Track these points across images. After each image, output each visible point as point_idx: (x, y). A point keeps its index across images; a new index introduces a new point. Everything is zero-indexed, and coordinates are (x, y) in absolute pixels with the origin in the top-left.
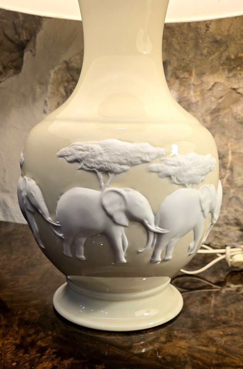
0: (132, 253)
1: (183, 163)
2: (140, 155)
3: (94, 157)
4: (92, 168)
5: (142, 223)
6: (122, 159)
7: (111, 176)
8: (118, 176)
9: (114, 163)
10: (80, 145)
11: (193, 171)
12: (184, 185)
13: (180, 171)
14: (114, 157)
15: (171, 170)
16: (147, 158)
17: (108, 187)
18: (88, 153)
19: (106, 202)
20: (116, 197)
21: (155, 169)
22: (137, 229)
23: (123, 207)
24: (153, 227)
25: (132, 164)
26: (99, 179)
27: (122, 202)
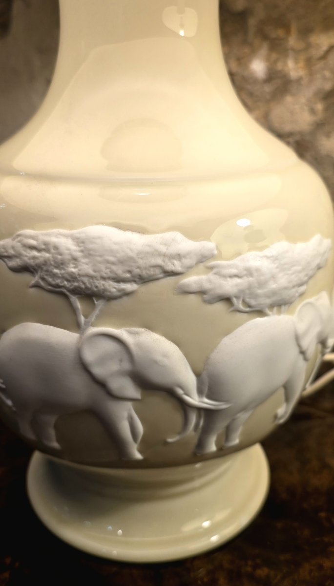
1: (258, 270)
2: (159, 261)
3: (60, 265)
4: (58, 286)
5: (170, 392)
6: (120, 271)
7: (100, 304)
8: (114, 304)
9: (104, 278)
10: (32, 237)
11: (282, 281)
12: (260, 313)
13: (250, 287)
14: (102, 267)
15: (229, 286)
16: (177, 266)
17: (93, 325)
18: (47, 255)
19: (89, 356)
20: (109, 346)
21: (195, 288)
22: (161, 407)
23: (126, 366)
24: (195, 400)
25: (142, 280)
26: (74, 310)
27: (125, 357)
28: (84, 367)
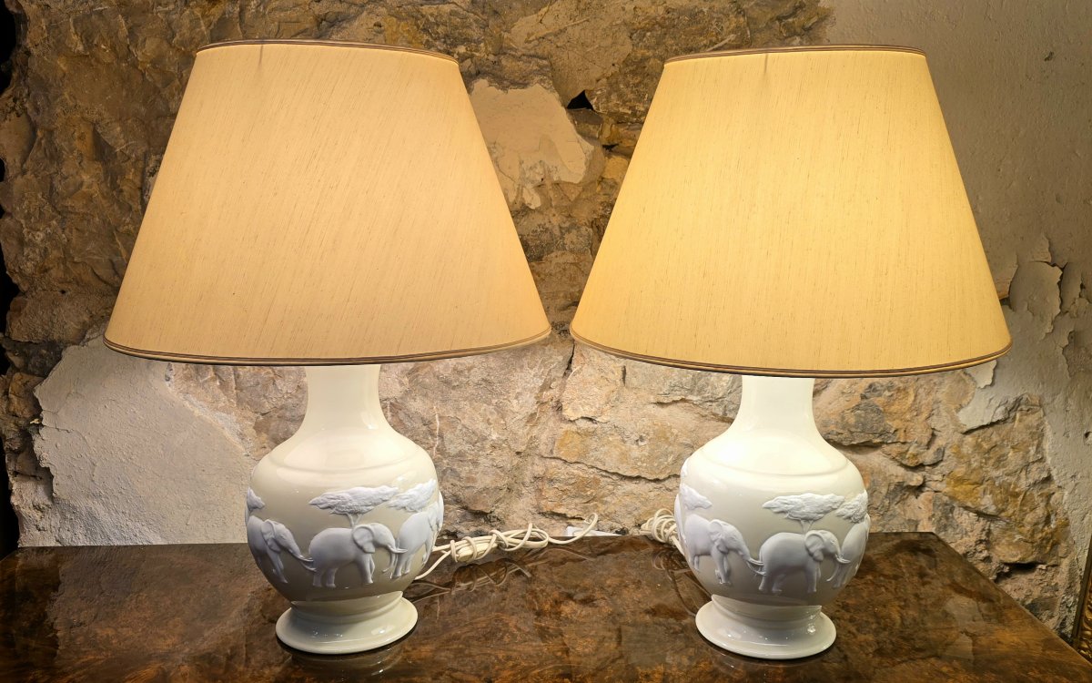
0: (377, 574)
1: (414, 495)
3: (344, 503)
5: (386, 548)
6: (367, 502)
7: (360, 516)
11: (422, 498)
12: (415, 512)
13: (411, 502)
15: (405, 503)
16: (386, 498)
19: (356, 537)
20: (365, 531)
21: (393, 505)
22: (383, 554)
23: (371, 538)
24: (395, 550)
25: (375, 504)
26: (349, 520)
27: (370, 534)
28: (355, 542)
